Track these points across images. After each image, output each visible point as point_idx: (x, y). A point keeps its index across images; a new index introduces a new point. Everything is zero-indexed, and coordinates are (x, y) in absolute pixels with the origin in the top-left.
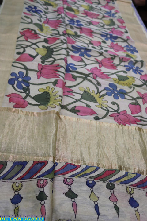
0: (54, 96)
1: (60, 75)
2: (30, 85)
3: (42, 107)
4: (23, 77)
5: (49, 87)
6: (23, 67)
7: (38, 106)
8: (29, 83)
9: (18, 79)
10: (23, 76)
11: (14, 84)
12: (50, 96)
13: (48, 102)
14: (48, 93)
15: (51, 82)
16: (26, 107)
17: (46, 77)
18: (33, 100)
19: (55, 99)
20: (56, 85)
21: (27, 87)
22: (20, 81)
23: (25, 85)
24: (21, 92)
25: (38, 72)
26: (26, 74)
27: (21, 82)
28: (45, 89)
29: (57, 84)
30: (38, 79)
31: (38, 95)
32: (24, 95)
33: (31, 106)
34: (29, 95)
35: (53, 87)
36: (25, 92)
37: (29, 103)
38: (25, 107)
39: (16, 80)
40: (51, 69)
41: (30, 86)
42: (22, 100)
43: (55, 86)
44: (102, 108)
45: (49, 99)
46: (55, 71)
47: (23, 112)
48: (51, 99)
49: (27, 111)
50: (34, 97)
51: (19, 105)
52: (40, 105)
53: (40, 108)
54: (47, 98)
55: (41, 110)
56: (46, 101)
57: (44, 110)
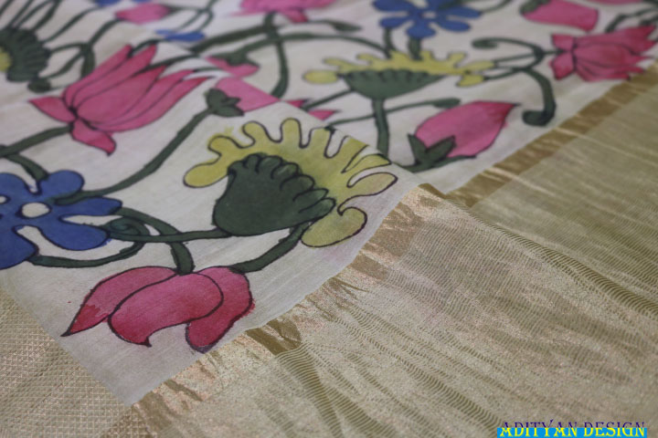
0: (302, 147)
3: (319, 231)
4: (34, 190)
5: (221, 137)
7: (300, 244)
8: (99, 195)
9: (20, 215)
10: (27, 186)
12: (282, 163)
13: (311, 189)
14: (260, 157)
15: (199, 118)
16: (250, 293)
17: (142, 120)
18: (233, 239)
19: (326, 155)
20: (241, 105)
21: (112, 213)
22: (43, 217)
23: (94, 214)
24: (125, 254)
25: (70, 129)
27: (55, 218)
29: (238, 100)
30: (109, 153)
31: (219, 201)
32: (156, 255)
33: (268, 269)
34: (180, 233)
36: (140, 240)
37: (239, 270)
38: (250, 304)
39: (20, 226)
40: (118, 84)
42: (182, 282)
43: (240, 113)
44: (487, 79)
45: (298, 173)
46: (149, 74)
48: (305, 169)
50: (214, 221)
51: (207, 316)
52: (298, 234)
53: (325, 246)
54: (286, 180)
55: (336, 246)
56: (298, 195)
57: (355, 234)
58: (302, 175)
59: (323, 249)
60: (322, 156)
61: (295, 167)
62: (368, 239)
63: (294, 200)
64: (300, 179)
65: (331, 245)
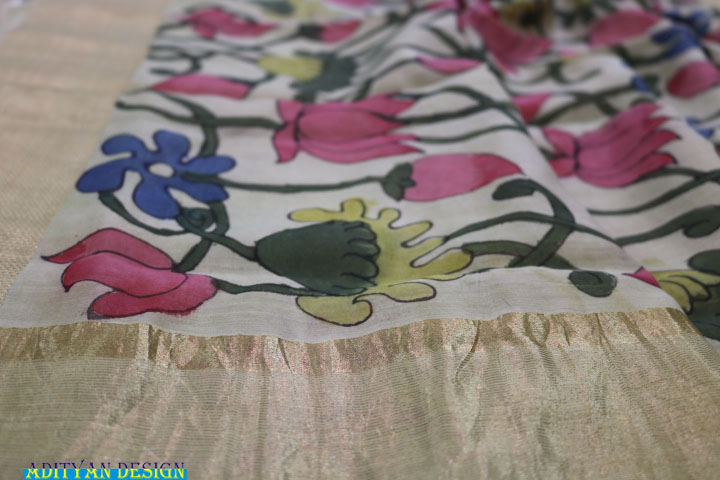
0: (404, 245)
1: (418, 139)
2: (231, 191)
3: (324, 302)
4: (185, 160)
5: (361, 202)
6: (185, 112)
7: (293, 298)
8: (222, 185)
9: (147, 165)
10: (185, 154)
11: (120, 185)
13: (367, 279)
15: (369, 180)
16: (200, 304)
17: (336, 156)
18: (255, 265)
19: (412, 264)
20: (409, 192)
21: (207, 202)
22: (159, 178)
23: (194, 196)
24: (166, 233)
25: (279, 128)
26: (204, 146)
27: (165, 184)
28: (338, 208)
29: (413, 184)
30: (280, 161)
32: (179, 245)
34: (223, 235)
35: (390, 203)
36: (192, 229)
37: (219, 285)
38: (187, 310)
39: (134, 169)
41: (227, 196)
42: (166, 277)
43: (400, 197)
45: (371, 258)
46: (385, 123)
47: (168, 342)
48: (381, 260)
49: (208, 336)
50: (259, 243)
51: (139, 297)
52: (303, 293)
53: (309, 314)
54: (357, 254)
55: (318, 322)
56: (352, 274)
57: (344, 325)
58: (374, 262)
59: (305, 314)
60: (408, 262)
61: (376, 251)
62: (349, 337)
63: (343, 274)
64: (369, 263)
65: (315, 317)
